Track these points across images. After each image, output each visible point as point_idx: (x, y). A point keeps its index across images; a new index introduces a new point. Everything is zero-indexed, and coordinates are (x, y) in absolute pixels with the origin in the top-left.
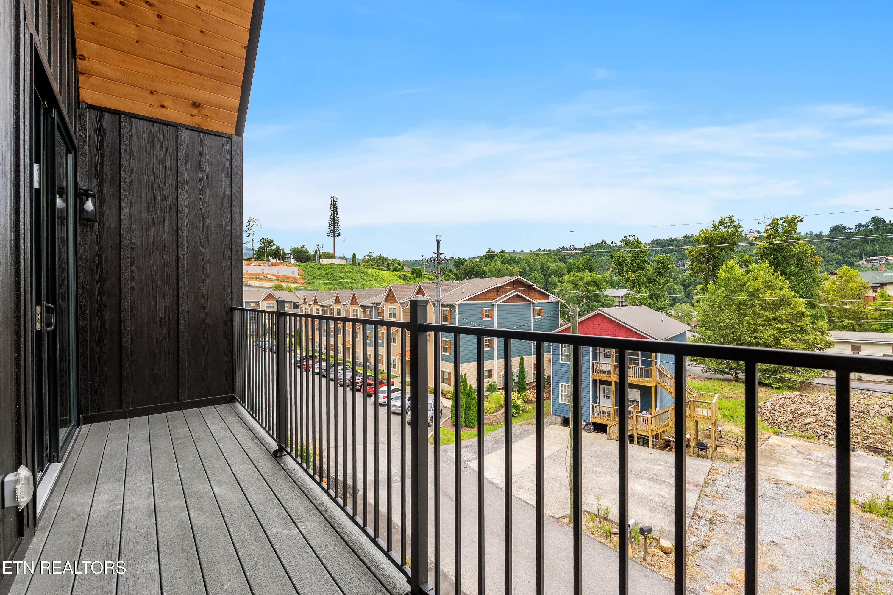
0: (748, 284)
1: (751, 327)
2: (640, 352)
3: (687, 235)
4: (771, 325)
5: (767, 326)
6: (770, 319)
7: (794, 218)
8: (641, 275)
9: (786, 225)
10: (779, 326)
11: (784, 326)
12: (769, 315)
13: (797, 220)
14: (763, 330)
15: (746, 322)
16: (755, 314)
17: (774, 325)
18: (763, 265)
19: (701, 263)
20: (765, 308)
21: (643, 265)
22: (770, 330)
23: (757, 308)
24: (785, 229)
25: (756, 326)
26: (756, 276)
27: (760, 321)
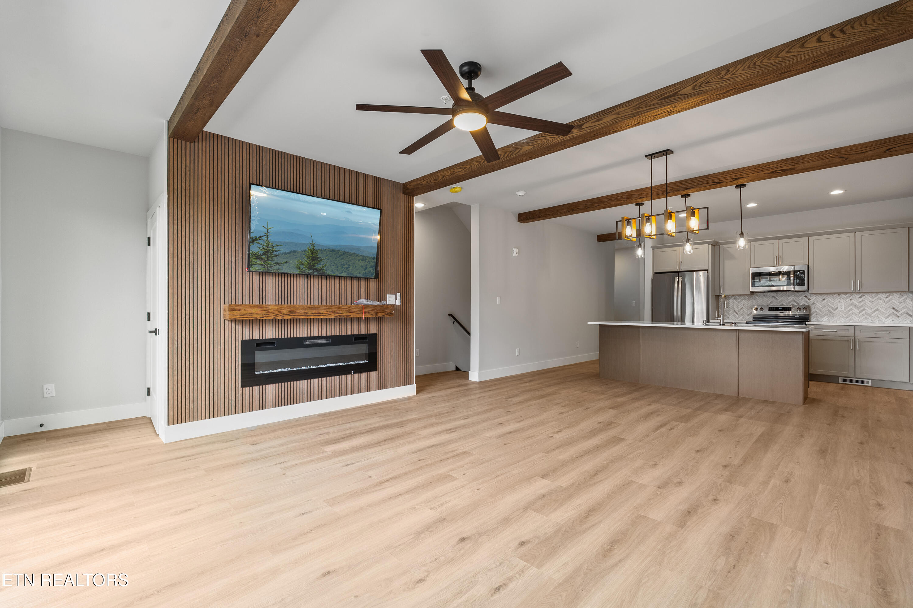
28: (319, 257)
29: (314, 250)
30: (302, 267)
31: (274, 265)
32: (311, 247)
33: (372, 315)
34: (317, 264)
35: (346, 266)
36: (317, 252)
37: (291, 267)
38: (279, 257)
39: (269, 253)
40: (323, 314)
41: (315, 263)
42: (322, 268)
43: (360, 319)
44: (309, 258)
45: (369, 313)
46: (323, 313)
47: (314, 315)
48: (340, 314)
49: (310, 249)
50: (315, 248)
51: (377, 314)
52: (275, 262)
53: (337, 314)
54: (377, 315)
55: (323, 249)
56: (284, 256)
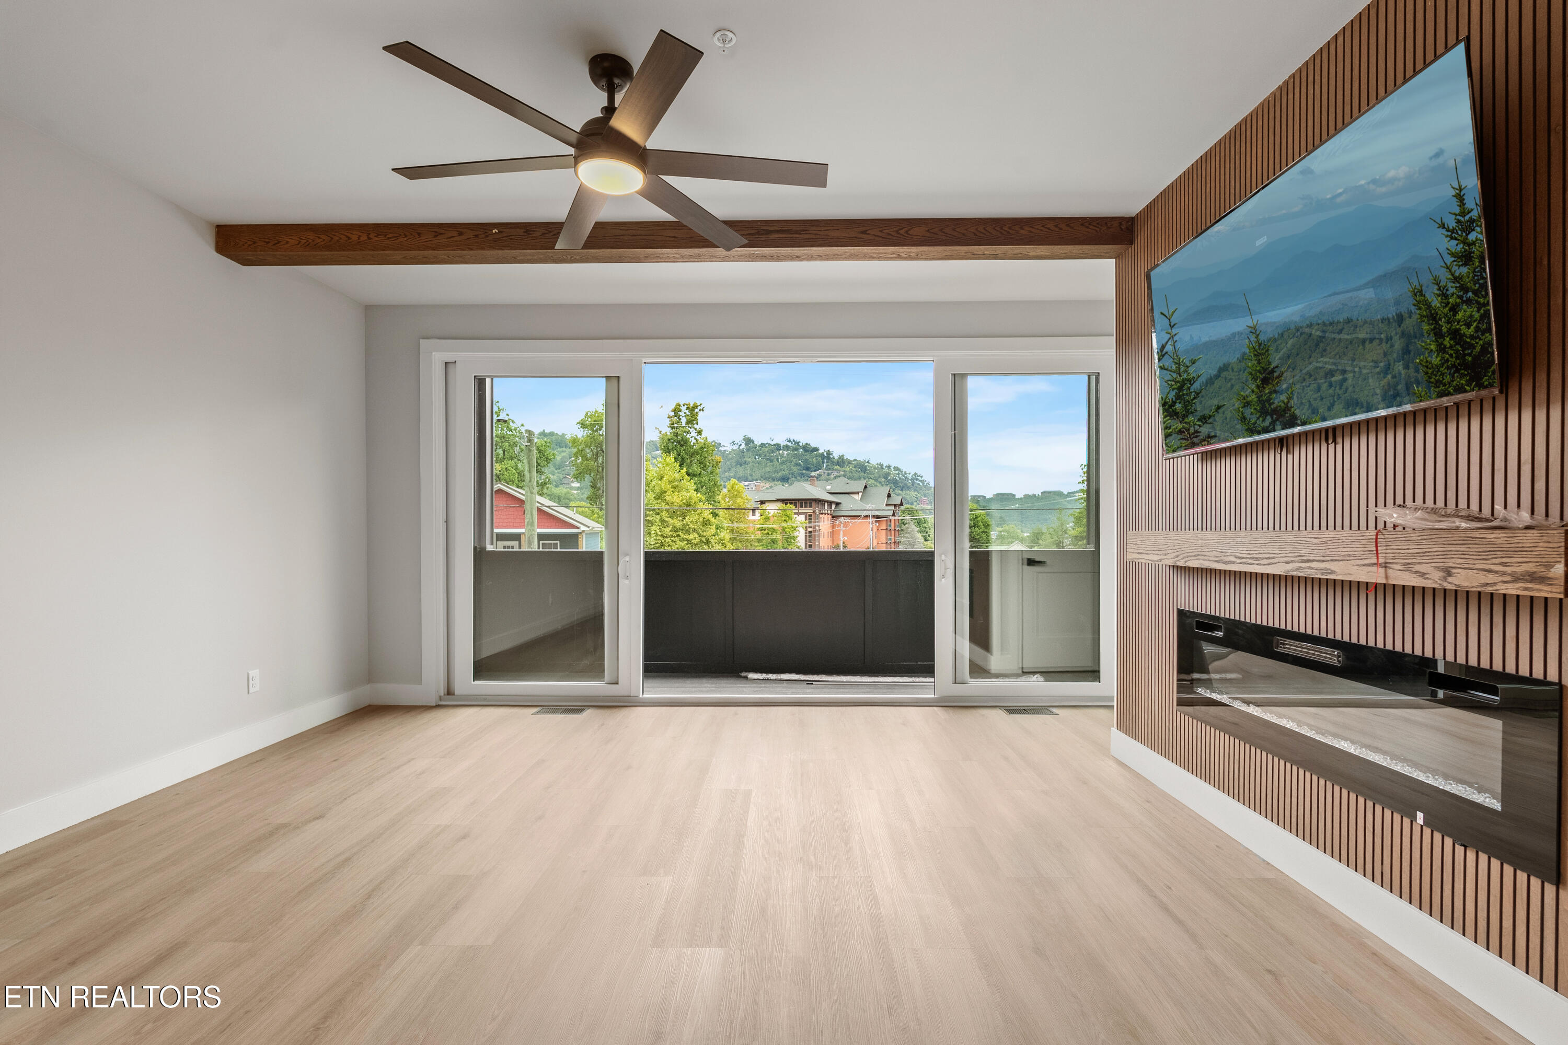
0: (653, 483)
1: (659, 540)
2: (558, 542)
3: (544, 430)
4: (678, 536)
5: (674, 537)
6: (677, 529)
7: (695, 407)
8: (510, 468)
9: (689, 414)
10: (687, 537)
11: (691, 537)
12: (677, 523)
13: (699, 408)
14: (671, 543)
15: (653, 532)
16: (662, 521)
17: (682, 535)
18: (668, 459)
19: (587, 460)
20: (673, 514)
21: (511, 451)
22: (678, 542)
23: (664, 514)
24: (688, 418)
25: (664, 537)
26: (662, 474)
27: (667, 531)
28: (1274, 368)
29: (1260, 344)
30: (1248, 412)
31: (1200, 426)
32: (1253, 338)
33: (1423, 575)
34: (1275, 392)
35: (1338, 378)
36: (1268, 350)
37: (1228, 420)
38: (1202, 397)
39: (1185, 392)
40: (1257, 559)
41: (1270, 393)
42: (1286, 404)
43: (1371, 588)
44: (1255, 379)
45: (1407, 567)
46: (1257, 556)
47: (1239, 561)
48: (1303, 565)
49: (1251, 346)
50: (1261, 338)
51: (1448, 572)
52: (1199, 414)
53: (1292, 562)
54: (1450, 579)
55: (1276, 336)
56: (1211, 390)
